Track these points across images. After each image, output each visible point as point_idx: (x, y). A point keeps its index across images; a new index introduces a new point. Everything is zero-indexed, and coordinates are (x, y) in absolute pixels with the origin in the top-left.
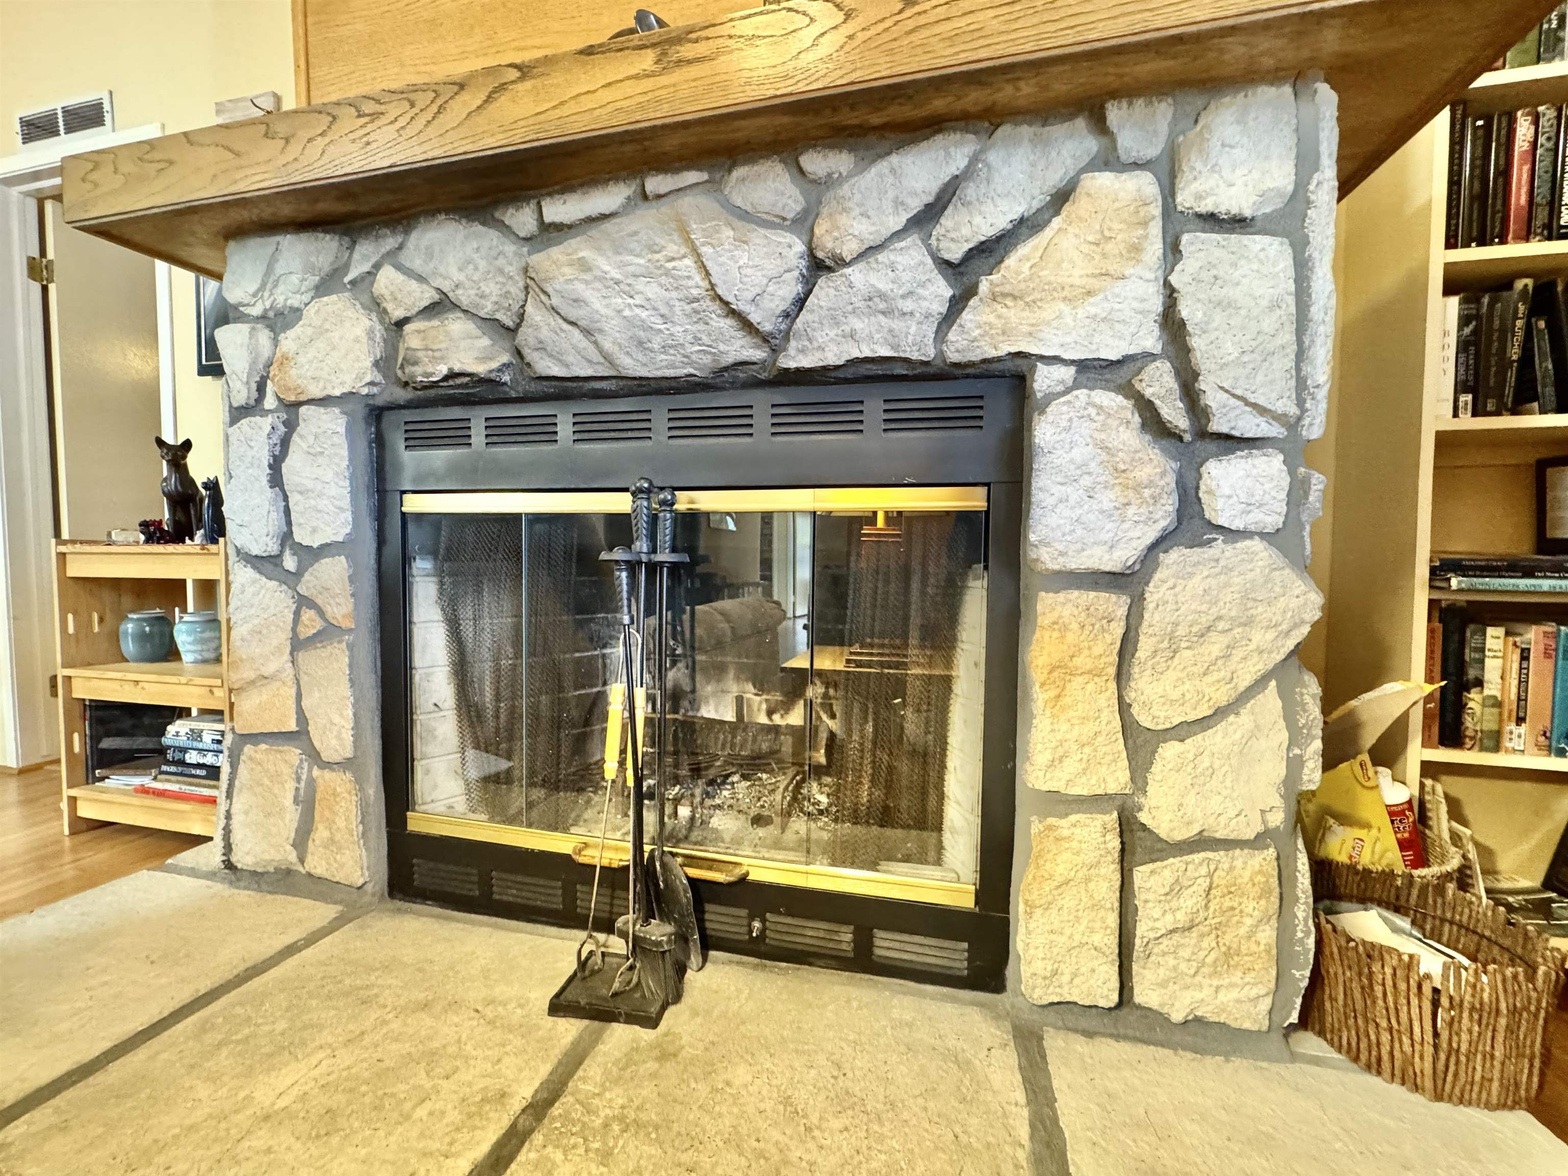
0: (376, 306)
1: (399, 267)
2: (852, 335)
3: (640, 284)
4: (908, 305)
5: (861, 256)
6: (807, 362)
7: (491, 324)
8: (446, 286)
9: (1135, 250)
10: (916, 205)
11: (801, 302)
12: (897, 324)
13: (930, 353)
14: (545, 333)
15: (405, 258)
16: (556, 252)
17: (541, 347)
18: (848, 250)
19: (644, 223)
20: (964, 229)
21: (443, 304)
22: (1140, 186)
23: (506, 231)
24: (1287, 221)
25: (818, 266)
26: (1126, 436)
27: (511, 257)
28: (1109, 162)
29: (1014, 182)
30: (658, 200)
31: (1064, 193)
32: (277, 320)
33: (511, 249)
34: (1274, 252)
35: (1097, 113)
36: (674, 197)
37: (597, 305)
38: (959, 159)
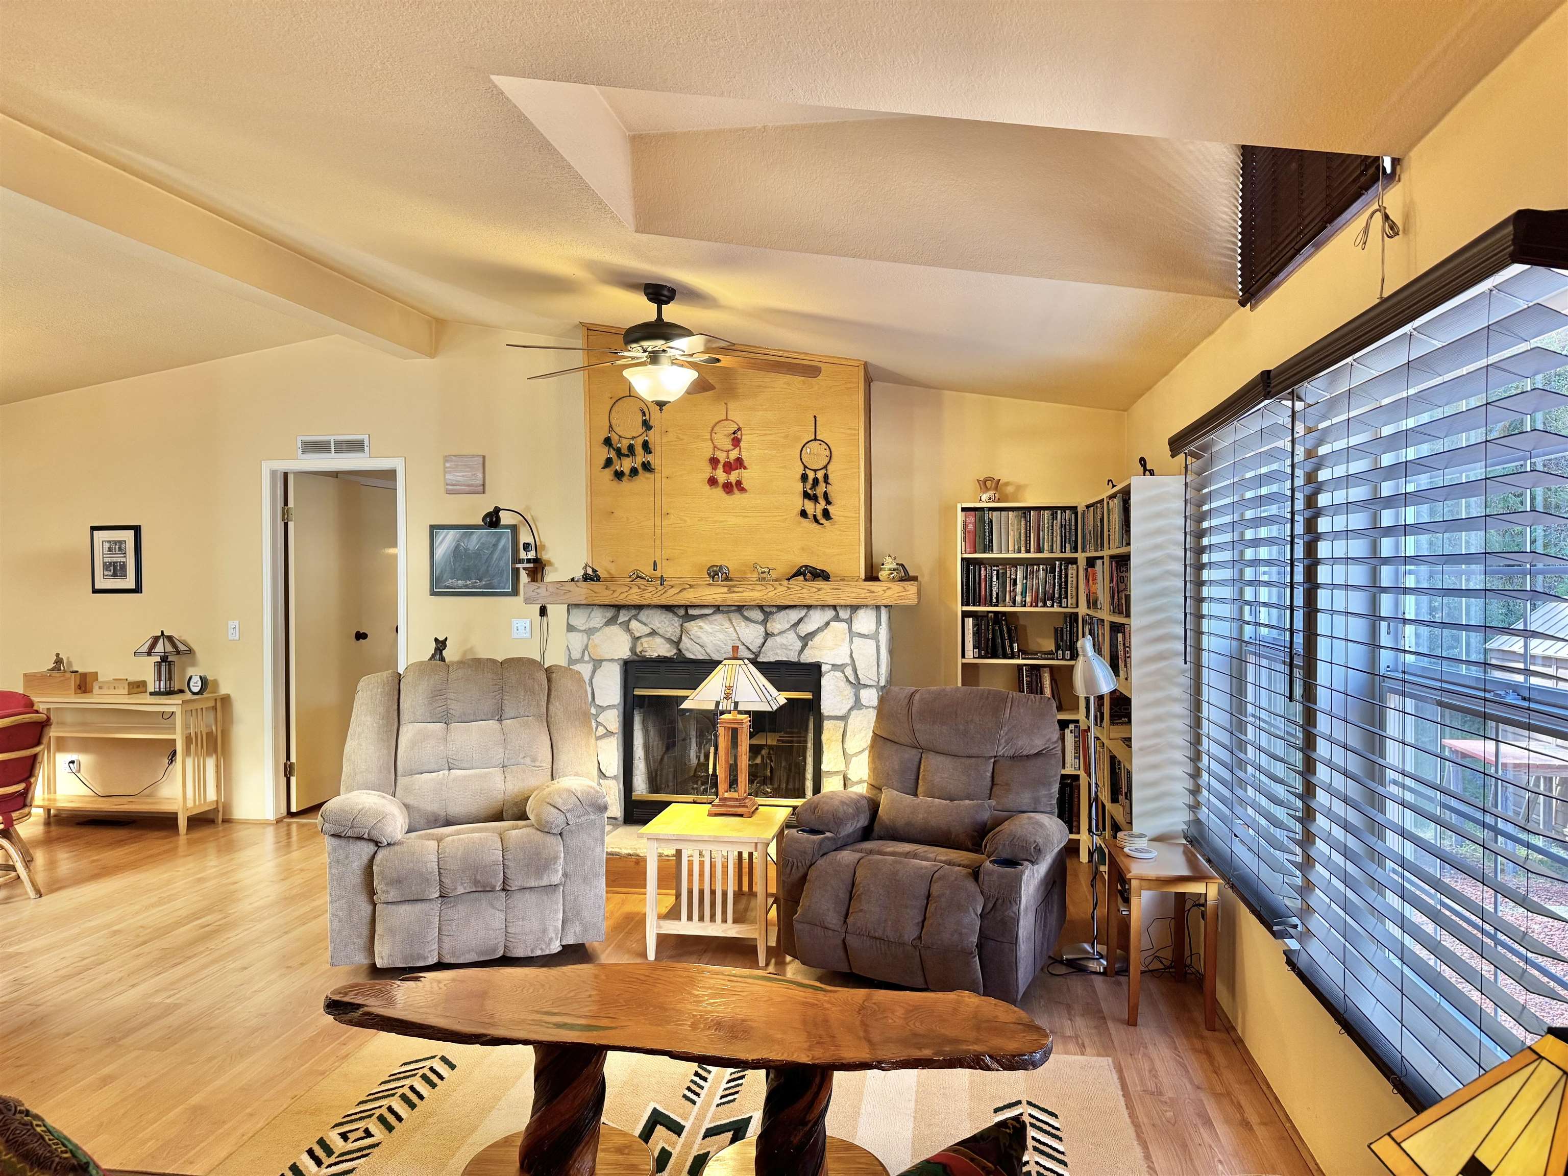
0: (628, 630)
1: (637, 620)
2: (777, 654)
3: (718, 634)
4: (791, 648)
5: (781, 633)
6: (765, 660)
7: (669, 640)
8: (654, 628)
9: (843, 640)
10: (793, 623)
11: (764, 644)
12: (788, 652)
13: (796, 660)
14: (688, 645)
15: (639, 617)
16: (692, 623)
17: (687, 650)
18: (775, 631)
19: (719, 617)
20: (804, 629)
21: (653, 633)
22: (844, 625)
23: (675, 614)
24: (875, 637)
25: (768, 635)
26: (843, 684)
27: (677, 621)
28: (837, 618)
29: (816, 619)
30: (723, 612)
31: (827, 624)
32: (590, 632)
33: (676, 619)
34: (872, 643)
35: (834, 607)
36: (728, 612)
37: (705, 639)
38: (803, 613)
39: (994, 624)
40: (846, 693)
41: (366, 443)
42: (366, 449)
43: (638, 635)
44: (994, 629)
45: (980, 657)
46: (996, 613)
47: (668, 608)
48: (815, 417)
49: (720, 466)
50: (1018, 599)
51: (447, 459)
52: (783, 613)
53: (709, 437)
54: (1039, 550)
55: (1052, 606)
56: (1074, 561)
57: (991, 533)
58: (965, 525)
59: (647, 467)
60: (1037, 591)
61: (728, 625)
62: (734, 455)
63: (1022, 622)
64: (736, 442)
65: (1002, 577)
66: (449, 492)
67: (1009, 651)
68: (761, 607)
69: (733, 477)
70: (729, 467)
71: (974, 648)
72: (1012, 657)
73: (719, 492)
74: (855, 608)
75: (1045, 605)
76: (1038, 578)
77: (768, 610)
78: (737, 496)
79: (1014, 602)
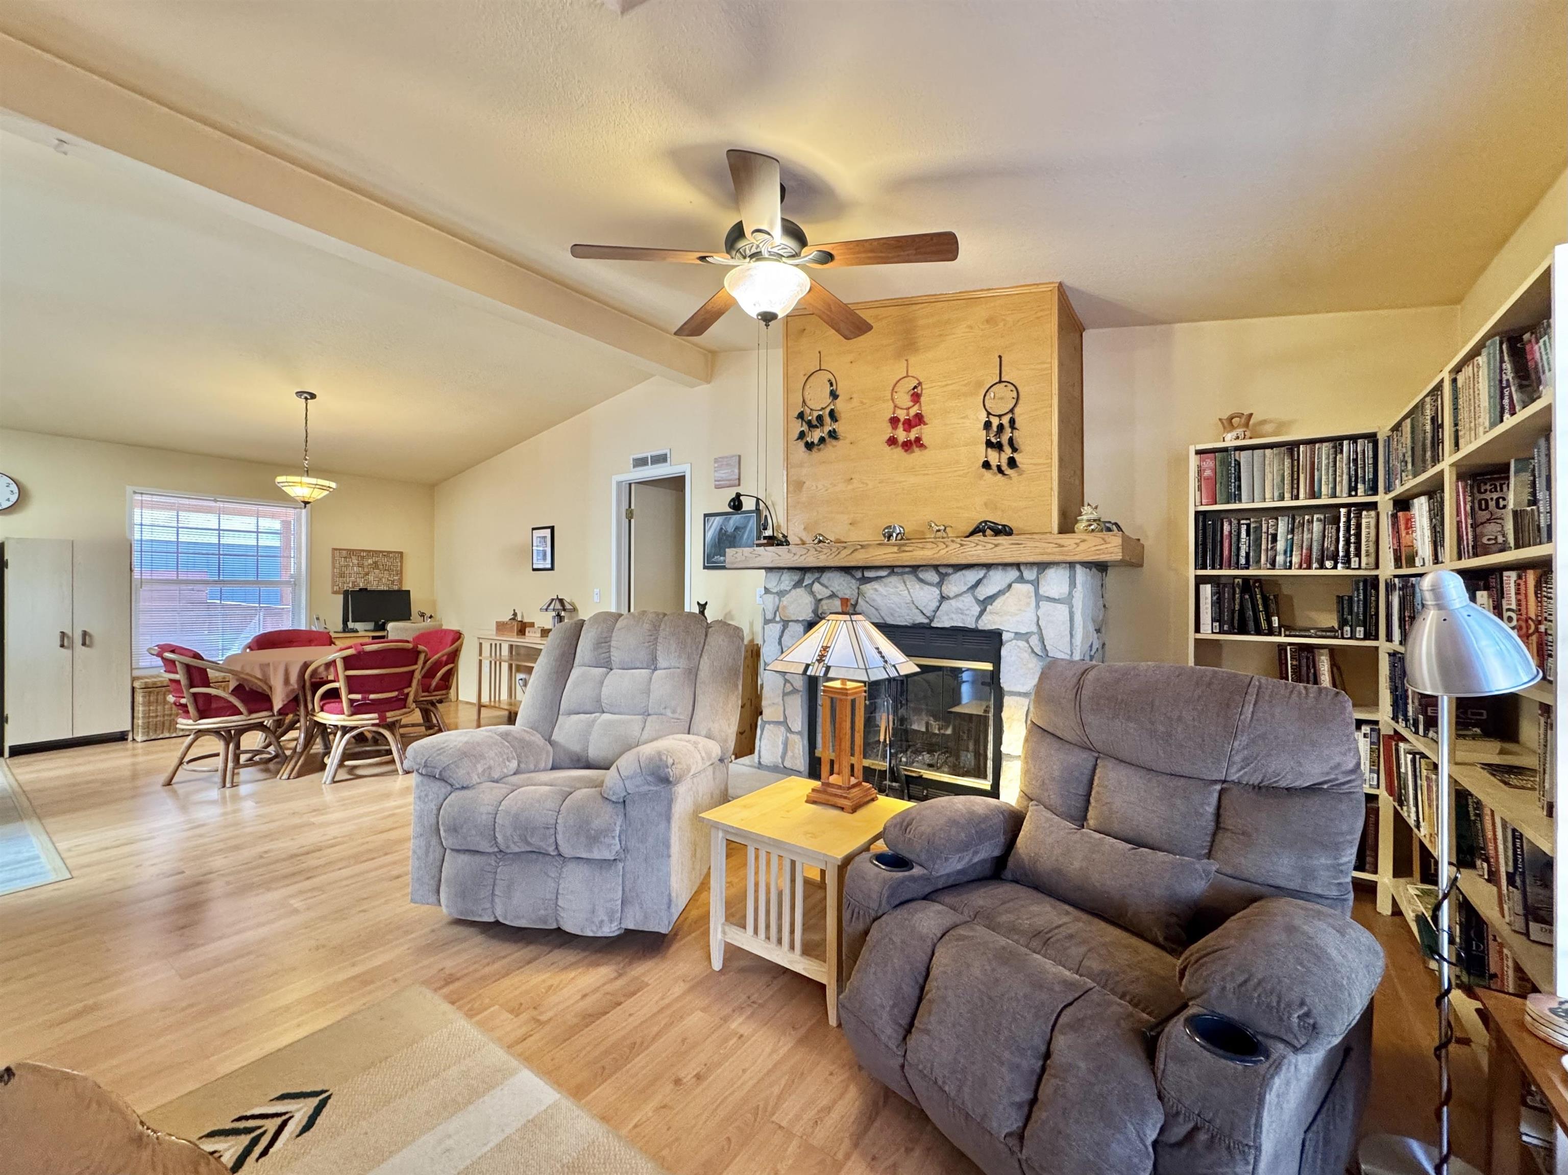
0: (812, 593)
1: (820, 583)
2: (952, 619)
3: (892, 597)
4: (967, 612)
5: (957, 596)
6: (939, 625)
8: (834, 591)
9: (1028, 604)
10: (970, 585)
11: (938, 607)
12: (964, 617)
13: (973, 626)
14: (864, 608)
15: (821, 580)
16: (868, 586)
18: (951, 595)
19: (894, 580)
20: (984, 591)
21: (833, 596)
22: (1029, 588)
23: (853, 576)
24: (1068, 600)
25: (943, 598)
26: (1026, 655)
27: (854, 584)
28: (1021, 579)
29: (997, 580)
30: (897, 574)
31: (1010, 586)
32: (781, 594)
33: (854, 581)
34: (1063, 609)
35: (1018, 566)
36: (902, 574)
37: (879, 601)
38: (981, 573)
39: (1243, 592)
40: (1031, 666)
41: (668, 456)
42: (669, 460)
43: (819, 597)
44: (1242, 598)
45: (1221, 632)
46: (1246, 579)
47: (847, 570)
48: (1000, 357)
49: (900, 425)
50: (1280, 559)
51: (716, 461)
52: (960, 573)
53: (889, 397)
54: (1313, 495)
55: (1335, 567)
56: (1373, 506)
57: (1239, 479)
58: (1200, 471)
59: (833, 435)
60: (1310, 549)
61: (901, 587)
62: (914, 411)
63: (1286, 590)
64: (916, 397)
65: (1255, 534)
66: (717, 487)
67: (1264, 625)
68: (936, 567)
69: (913, 435)
70: (909, 425)
71: (1213, 620)
72: (1271, 632)
73: (898, 451)
74: (1042, 566)
75: (1322, 566)
76: (1311, 531)
77: (943, 570)
78: (917, 452)
79: (1273, 565)
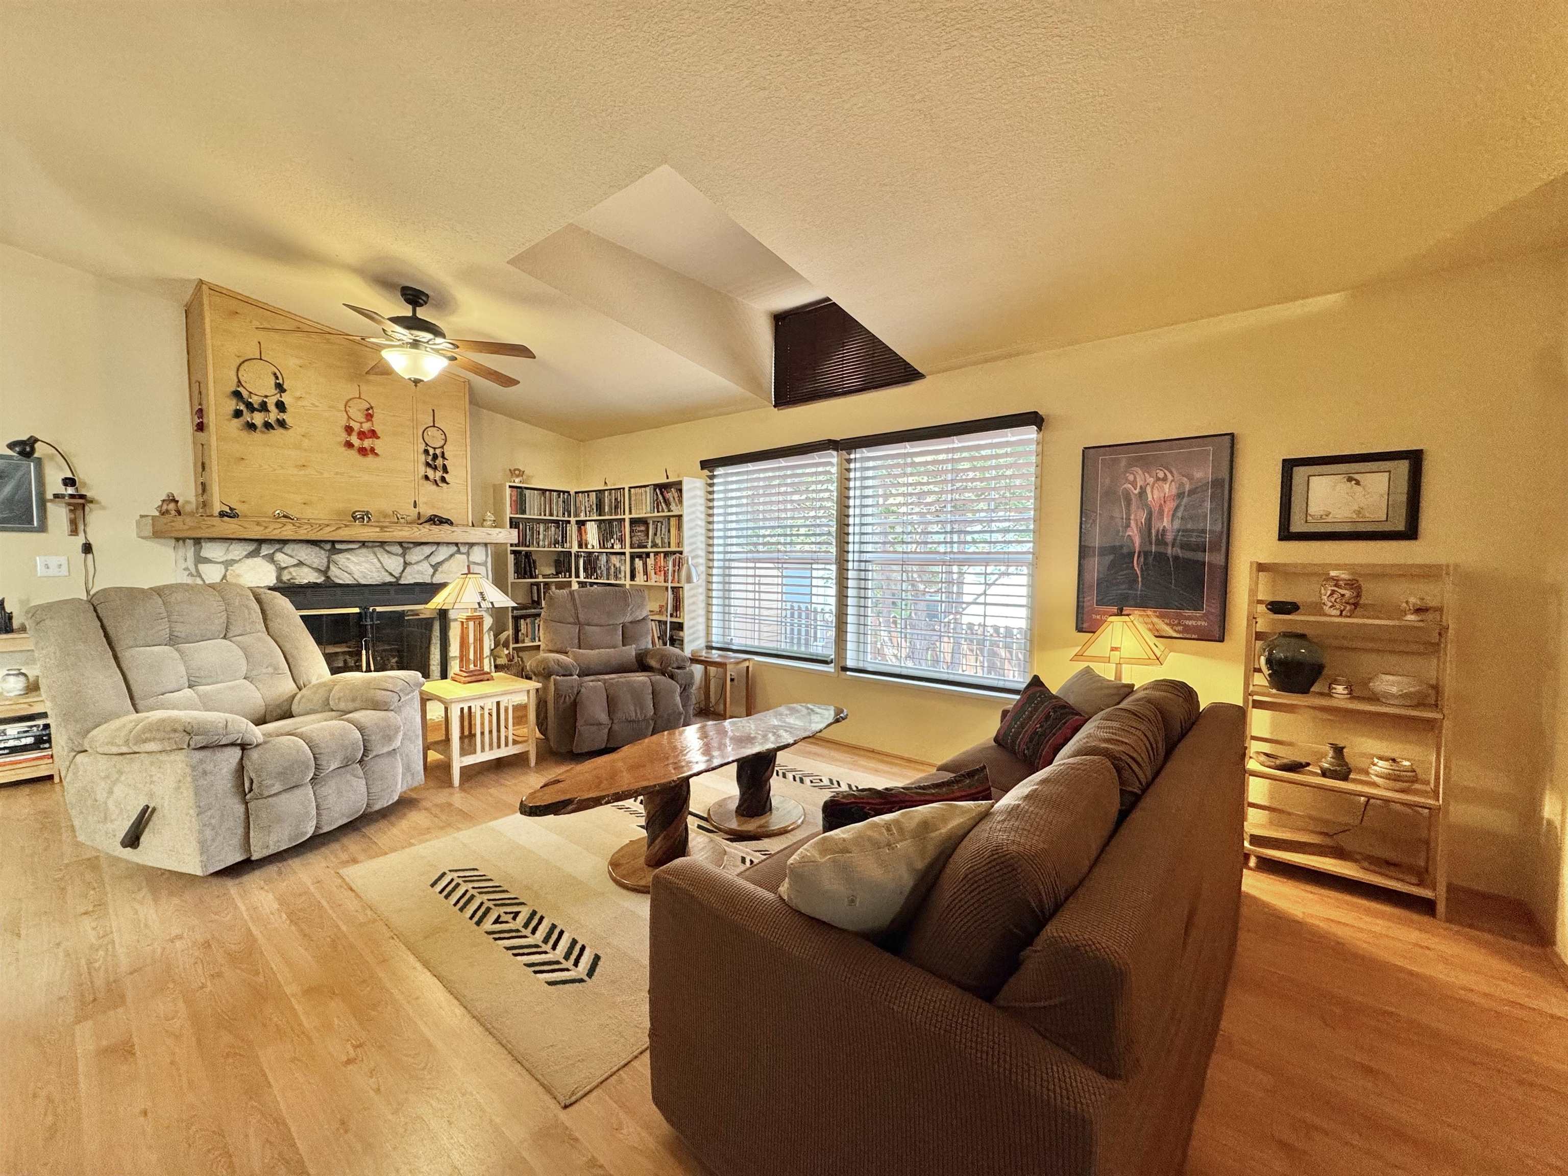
0: (274, 563)
1: (282, 553)
2: (415, 578)
3: (363, 564)
4: (425, 573)
5: (416, 563)
6: (405, 583)
7: (318, 570)
8: (302, 559)
9: (464, 567)
10: (426, 555)
11: (403, 571)
12: (422, 576)
13: (429, 581)
14: (337, 573)
15: (284, 550)
16: (340, 555)
17: (336, 577)
18: (413, 562)
19: (364, 550)
20: (435, 560)
21: (301, 564)
22: (465, 557)
23: (321, 548)
24: (485, 564)
27: (323, 555)
28: (459, 552)
29: (443, 553)
30: (368, 547)
31: (451, 556)
32: (228, 564)
33: (323, 552)
34: (483, 568)
35: (457, 544)
36: (372, 547)
37: (352, 568)
38: (434, 548)
39: (525, 558)
43: (284, 565)
44: (525, 561)
45: (518, 578)
46: (527, 551)
47: (316, 543)
48: (433, 410)
49: (355, 434)
50: (541, 543)
52: (418, 548)
53: (343, 409)
54: (551, 515)
55: (559, 547)
56: (569, 522)
57: (525, 503)
58: (511, 496)
59: (282, 424)
60: (551, 539)
61: (372, 556)
62: (367, 426)
64: (369, 417)
65: (532, 529)
67: (533, 574)
68: (400, 543)
69: (367, 443)
70: (362, 435)
72: (536, 578)
73: (353, 453)
74: (472, 545)
75: (555, 547)
76: (551, 531)
77: (405, 545)
78: (370, 458)
79: (538, 545)
